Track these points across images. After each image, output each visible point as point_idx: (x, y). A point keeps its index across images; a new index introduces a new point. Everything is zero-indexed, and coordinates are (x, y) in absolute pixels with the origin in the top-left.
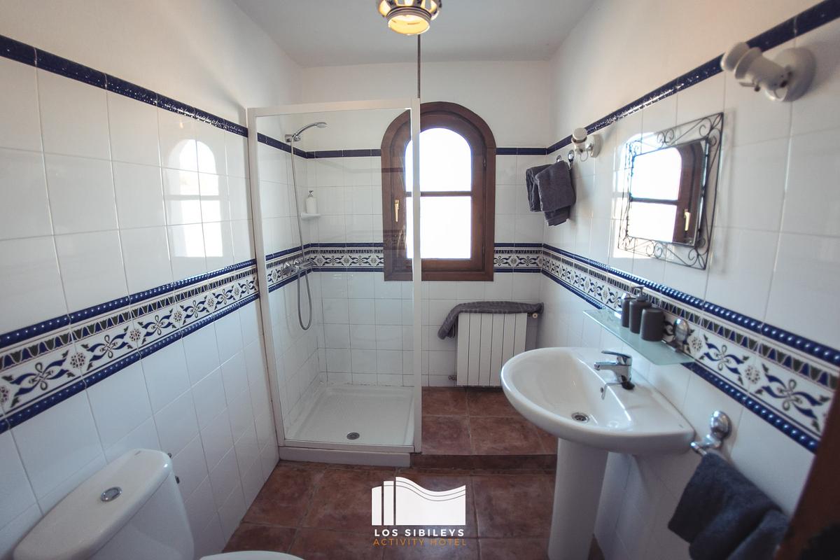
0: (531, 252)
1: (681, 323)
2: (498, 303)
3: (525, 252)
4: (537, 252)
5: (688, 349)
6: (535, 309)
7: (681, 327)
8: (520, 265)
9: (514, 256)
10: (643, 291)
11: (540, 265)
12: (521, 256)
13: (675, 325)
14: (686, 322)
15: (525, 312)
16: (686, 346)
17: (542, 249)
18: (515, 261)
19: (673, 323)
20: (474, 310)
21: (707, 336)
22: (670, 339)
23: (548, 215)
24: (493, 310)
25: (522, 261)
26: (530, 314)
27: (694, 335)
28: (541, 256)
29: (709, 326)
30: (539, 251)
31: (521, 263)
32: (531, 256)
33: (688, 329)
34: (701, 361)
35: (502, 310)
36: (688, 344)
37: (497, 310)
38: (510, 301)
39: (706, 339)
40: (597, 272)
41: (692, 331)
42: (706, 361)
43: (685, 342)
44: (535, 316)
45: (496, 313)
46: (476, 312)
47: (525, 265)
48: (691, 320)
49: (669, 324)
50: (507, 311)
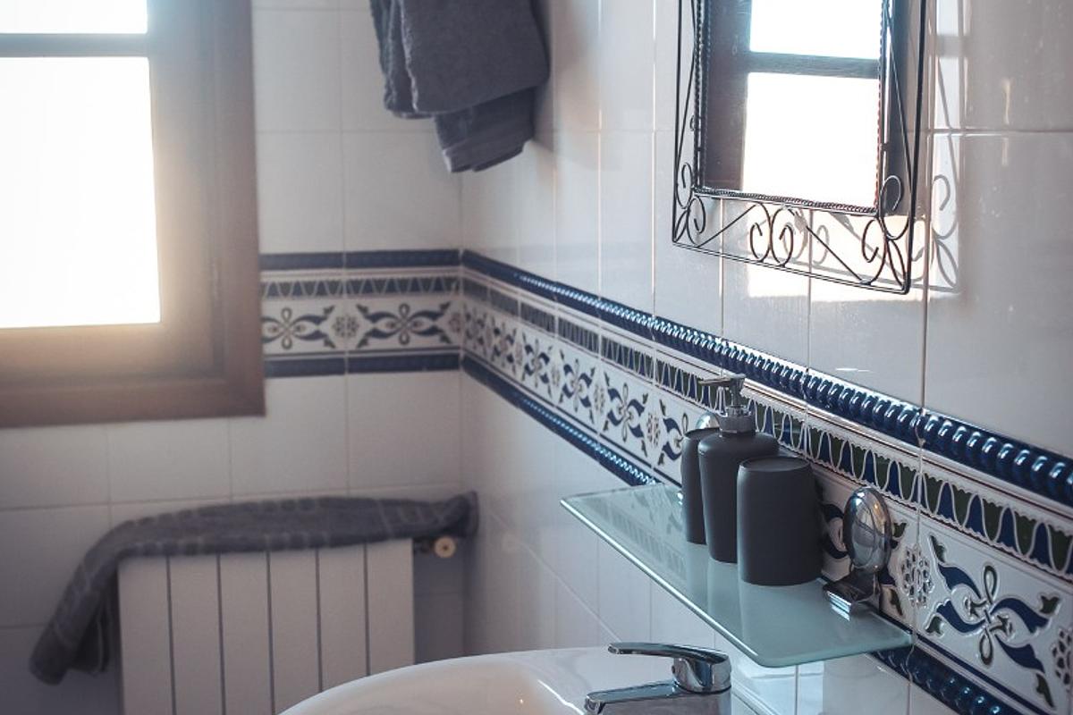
0: (415, 287)
1: (867, 505)
2: (288, 505)
3: (392, 288)
4: (439, 286)
5: (895, 600)
6: (442, 518)
7: (866, 519)
8: (375, 344)
9: (345, 306)
10: (744, 393)
11: (457, 339)
12: (377, 304)
13: (849, 515)
14: (880, 497)
15: (401, 535)
16: (887, 590)
17: (461, 272)
18: (353, 326)
19: (843, 507)
20: (182, 542)
21: (941, 541)
22: (842, 568)
23: (448, 132)
24: (268, 537)
25: (382, 325)
26: (423, 543)
27: (906, 542)
28: (460, 302)
29: (943, 501)
30: (450, 281)
31: (376, 334)
32: (418, 303)
33: (887, 525)
34: (933, 637)
35: (306, 535)
36: (892, 581)
37: (286, 536)
38: (342, 493)
39: (939, 551)
40: (624, 342)
41: (900, 529)
42: (948, 637)
43: (884, 576)
44: (445, 547)
45: (279, 547)
46: (191, 551)
47: (392, 343)
48: (893, 488)
49: (833, 511)
50: (325, 535)
